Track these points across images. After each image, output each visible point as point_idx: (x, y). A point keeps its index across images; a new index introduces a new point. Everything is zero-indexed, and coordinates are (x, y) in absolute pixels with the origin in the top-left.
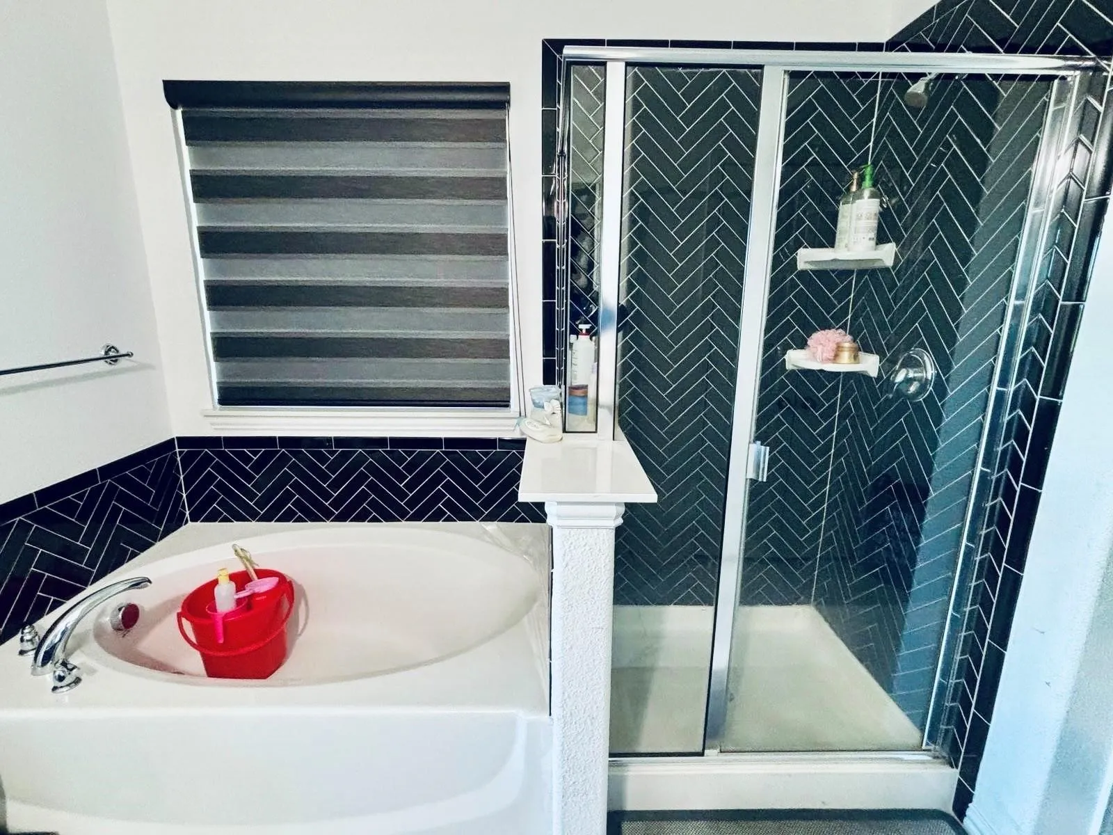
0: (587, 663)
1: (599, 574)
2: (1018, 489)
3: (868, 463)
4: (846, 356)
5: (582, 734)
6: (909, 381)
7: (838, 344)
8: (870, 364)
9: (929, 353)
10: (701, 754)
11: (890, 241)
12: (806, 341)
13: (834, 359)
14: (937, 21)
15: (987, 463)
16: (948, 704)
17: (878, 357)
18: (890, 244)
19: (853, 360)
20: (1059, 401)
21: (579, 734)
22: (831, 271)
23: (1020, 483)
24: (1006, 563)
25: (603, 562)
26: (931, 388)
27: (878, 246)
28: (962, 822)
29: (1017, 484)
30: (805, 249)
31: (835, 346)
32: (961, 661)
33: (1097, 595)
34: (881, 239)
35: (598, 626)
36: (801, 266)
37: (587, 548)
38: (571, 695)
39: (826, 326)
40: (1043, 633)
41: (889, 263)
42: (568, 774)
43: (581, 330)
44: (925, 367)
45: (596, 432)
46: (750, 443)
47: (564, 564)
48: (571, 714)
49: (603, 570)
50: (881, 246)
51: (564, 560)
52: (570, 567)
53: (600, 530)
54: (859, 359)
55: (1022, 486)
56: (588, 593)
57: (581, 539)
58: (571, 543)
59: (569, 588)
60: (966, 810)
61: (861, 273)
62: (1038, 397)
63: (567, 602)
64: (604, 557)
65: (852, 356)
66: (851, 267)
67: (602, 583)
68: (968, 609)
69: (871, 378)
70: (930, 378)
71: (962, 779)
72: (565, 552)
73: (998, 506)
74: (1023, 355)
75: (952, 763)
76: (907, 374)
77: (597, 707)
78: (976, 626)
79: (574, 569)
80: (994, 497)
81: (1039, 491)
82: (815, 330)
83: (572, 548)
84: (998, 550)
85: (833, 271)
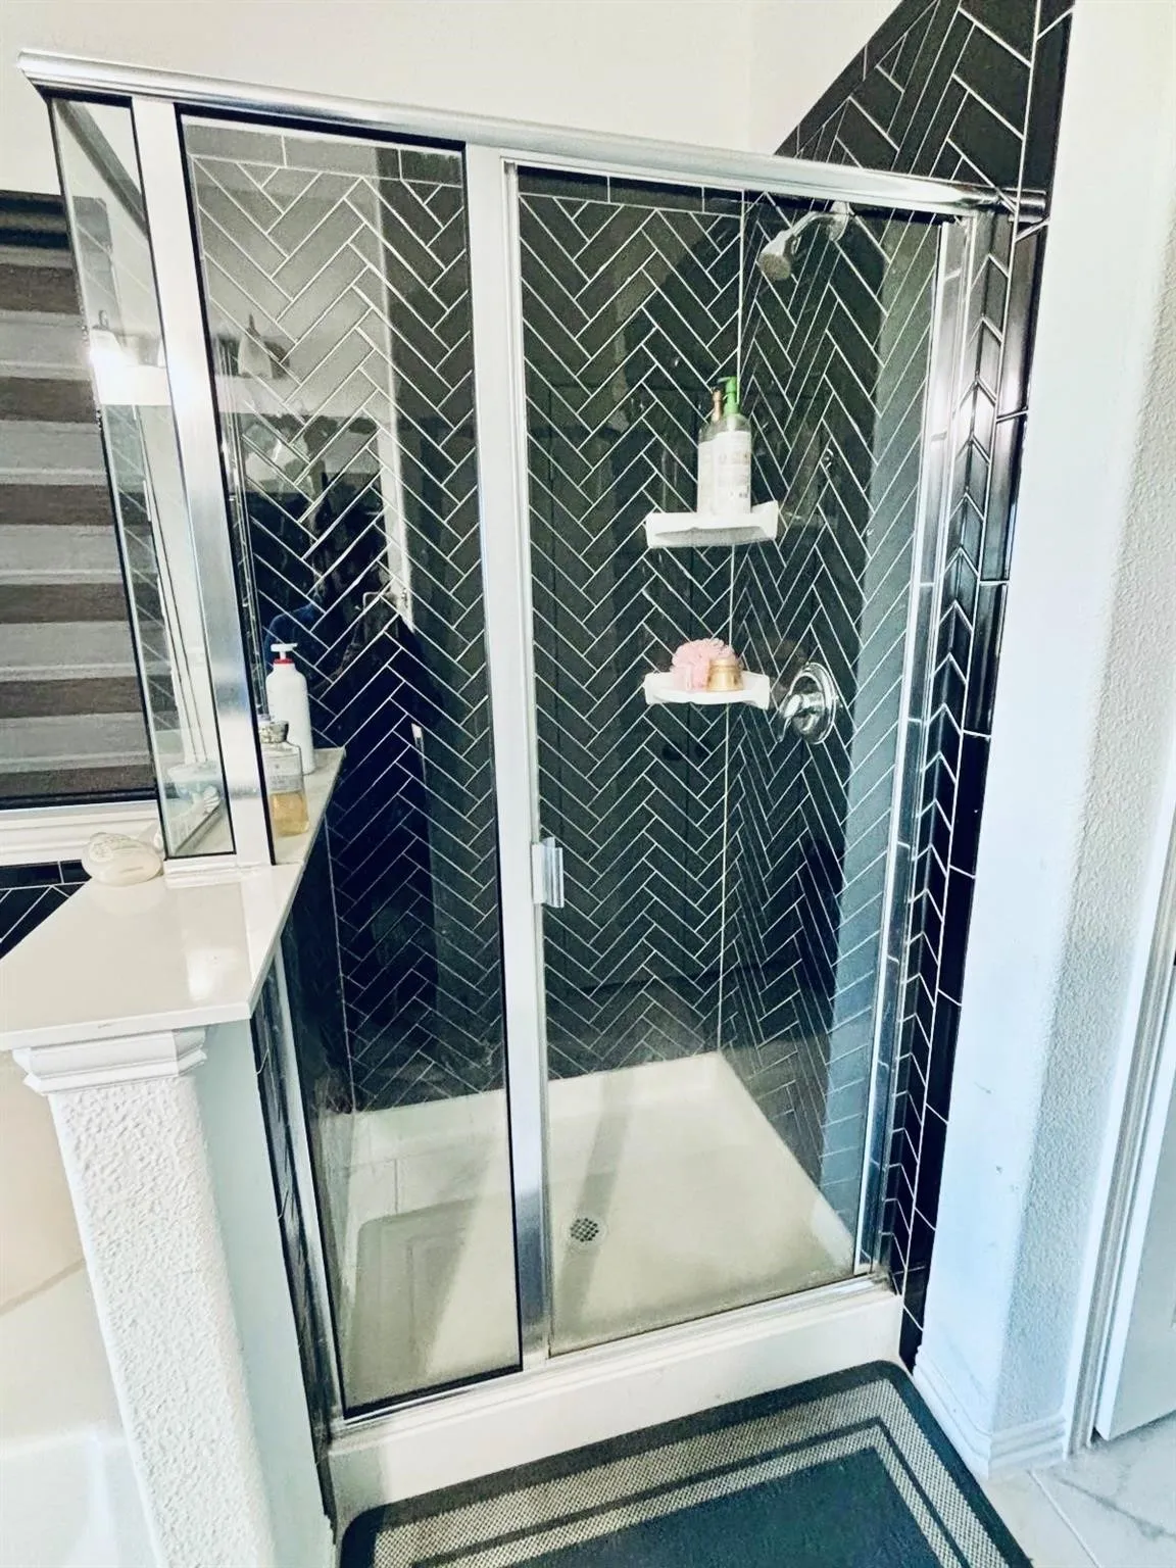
0: (176, 1342)
1: (168, 1170)
2: (947, 874)
3: (766, 840)
4: (723, 678)
5: (195, 1475)
6: (804, 713)
7: (711, 661)
8: (757, 690)
9: (826, 667)
10: (517, 1368)
11: (771, 499)
12: (670, 658)
13: (708, 686)
14: (802, 150)
15: (905, 835)
16: (884, 1200)
17: (768, 678)
18: (768, 503)
19: (733, 684)
20: (987, 737)
21: (187, 1476)
22: (698, 548)
23: (949, 866)
24: (940, 988)
25: (172, 1144)
26: (833, 724)
27: (754, 507)
28: (911, 1372)
29: (945, 866)
30: (657, 514)
31: (708, 664)
32: (895, 1135)
33: (1050, 1032)
34: (758, 496)
35: (187, 1269)
36: (653, 542)
37: (130, 1123)
38: (153, 1411)
39: (697, 633)
40: (989, 1092)
41: (770, 532)
42: (180, 1555)
43: (277, 655)
44: (823, 693)
45: (234, 853)
46: (532, 843)
47: (82, 1165)
48: (162, 1448)
49: (177, 1160)
50: (759, 507)
51: (79, 1157)
52: (96, 1168)
53: (152, 1084)
54: (742, 682)
55: (951, 870)
56: (151, 1210)
57: (112, 1109)
58: (90, 1120)
59: (101, 1213)
60: (914, 1356)
61: (741, 550)
62: (961, 732)
63: (105, 1238)
64: (172, 1136)
65: (732, 679)
66: (725, 540)
67: (181, 1187)
68: (898, 1058)
69: (761, 710)
70: (830, 708)
71: (908, 1311)
72: (79, 1141)
73: (924, 901)
74: (939, 668)
75: (895, 1288)
76: (801, 704)
77: (218, 1420)
78: (910, 1083)
79: (108, 1171)
80: (919, 889)
81: (972, 877)
82: (683, 641)
83: (94, 1130)
84: (928, 969)
85: (702, 549)
